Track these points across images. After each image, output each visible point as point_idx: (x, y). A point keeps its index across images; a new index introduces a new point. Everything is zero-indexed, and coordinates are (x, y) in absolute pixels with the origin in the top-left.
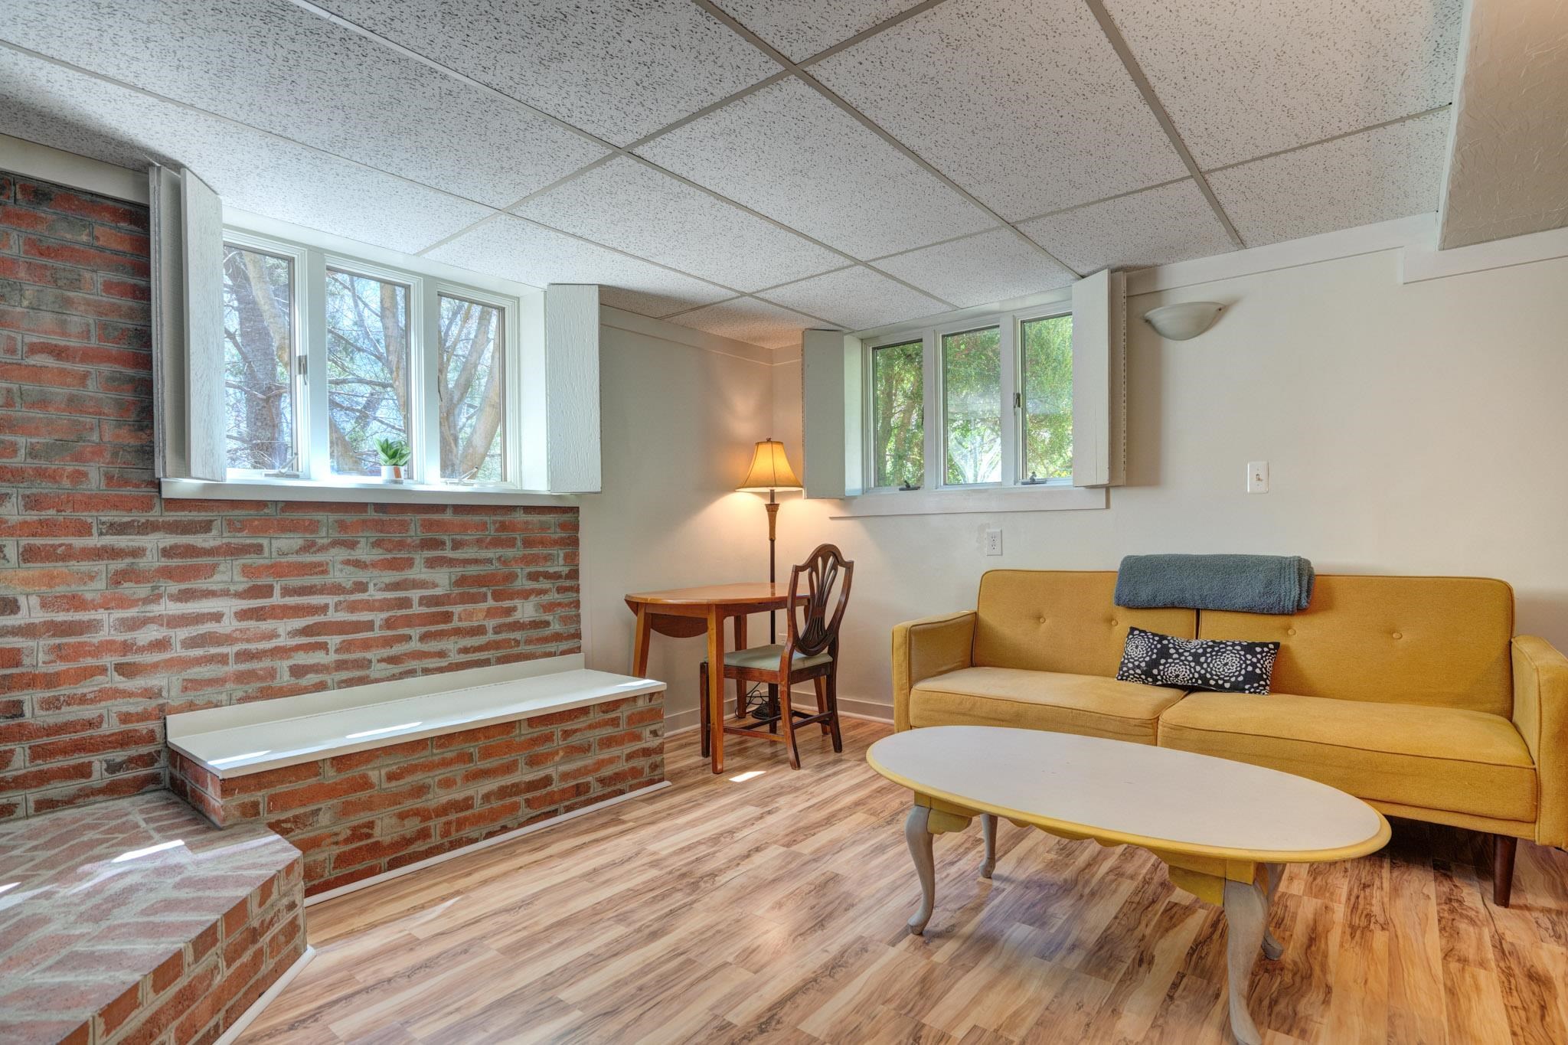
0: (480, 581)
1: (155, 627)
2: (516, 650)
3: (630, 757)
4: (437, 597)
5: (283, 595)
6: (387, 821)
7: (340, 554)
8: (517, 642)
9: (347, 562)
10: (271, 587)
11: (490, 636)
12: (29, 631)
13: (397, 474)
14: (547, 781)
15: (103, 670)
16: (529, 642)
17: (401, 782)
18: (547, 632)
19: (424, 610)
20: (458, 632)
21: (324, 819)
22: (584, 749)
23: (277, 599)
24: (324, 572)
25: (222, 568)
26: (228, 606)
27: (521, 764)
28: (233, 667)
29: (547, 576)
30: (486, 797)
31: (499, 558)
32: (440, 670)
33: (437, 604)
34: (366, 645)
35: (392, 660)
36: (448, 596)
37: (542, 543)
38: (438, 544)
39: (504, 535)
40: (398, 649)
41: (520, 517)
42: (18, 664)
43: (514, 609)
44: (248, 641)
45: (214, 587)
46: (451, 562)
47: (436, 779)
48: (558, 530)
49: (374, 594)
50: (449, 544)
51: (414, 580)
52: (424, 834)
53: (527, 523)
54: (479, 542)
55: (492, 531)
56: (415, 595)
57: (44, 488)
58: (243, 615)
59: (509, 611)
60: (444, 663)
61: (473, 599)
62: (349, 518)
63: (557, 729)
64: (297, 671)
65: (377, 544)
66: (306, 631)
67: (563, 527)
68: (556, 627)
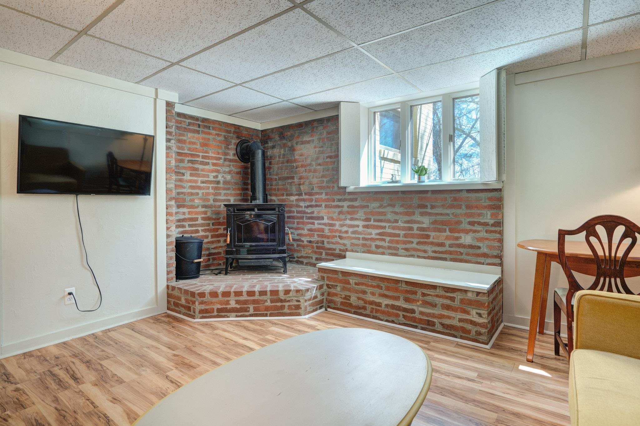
0: (443, 223)
1: (345, 227)
2: (460, 257)
3: (461, 320)
4: (424, 228)
5: (374, 222)
6: (354, 298)
7: (390, 209)
8: (461, 254)
9: (392, 212)
10: (371, 219)
11: (447, 248)
12: (325, 224)
13: (420, 179)
14: (413, 311)
16: (468, 254)
18: (478, 251)
19: (419, 232)
20: (432, 243)
21: (339, 289)
22: (434, 305)
23: (372, 223)
24: (385, 215)
25: (359, 212)
26: (361, 223)
27: (402, 299)
28: (361, 242)
29: (480, 224)
30: (387, 306)
31: (453, 214)
32: (424, 258)
33: (424, 231)
34: (397, 242)
35: (406, 250)
36: (429, 228)
37: (477, 207)
38: (425, 207)
39: (455, 203)
40: (408, 246)
41: (465, 195)
42: (324, 232)
43: (460, 238)
44: (365, 234)
45: (358, 217)
46: (430, 214)
48: (487, 201)
49: (400, 224)
50: (429, 206)
51: (415, 220)
52: (364, 308)
54: (443, 206)
55: (449, 201)
56: (415, 226)
57: (328, 190)
58: (364, 226)
59: (457, 238)
60: (426, 255)
61: (440, 230)
62: (393, 196)
63: (420, 291)
64: (377, 247)
65: (402, 206)
66: (379, 234)
67: (490, 199)
68: (485, 250)
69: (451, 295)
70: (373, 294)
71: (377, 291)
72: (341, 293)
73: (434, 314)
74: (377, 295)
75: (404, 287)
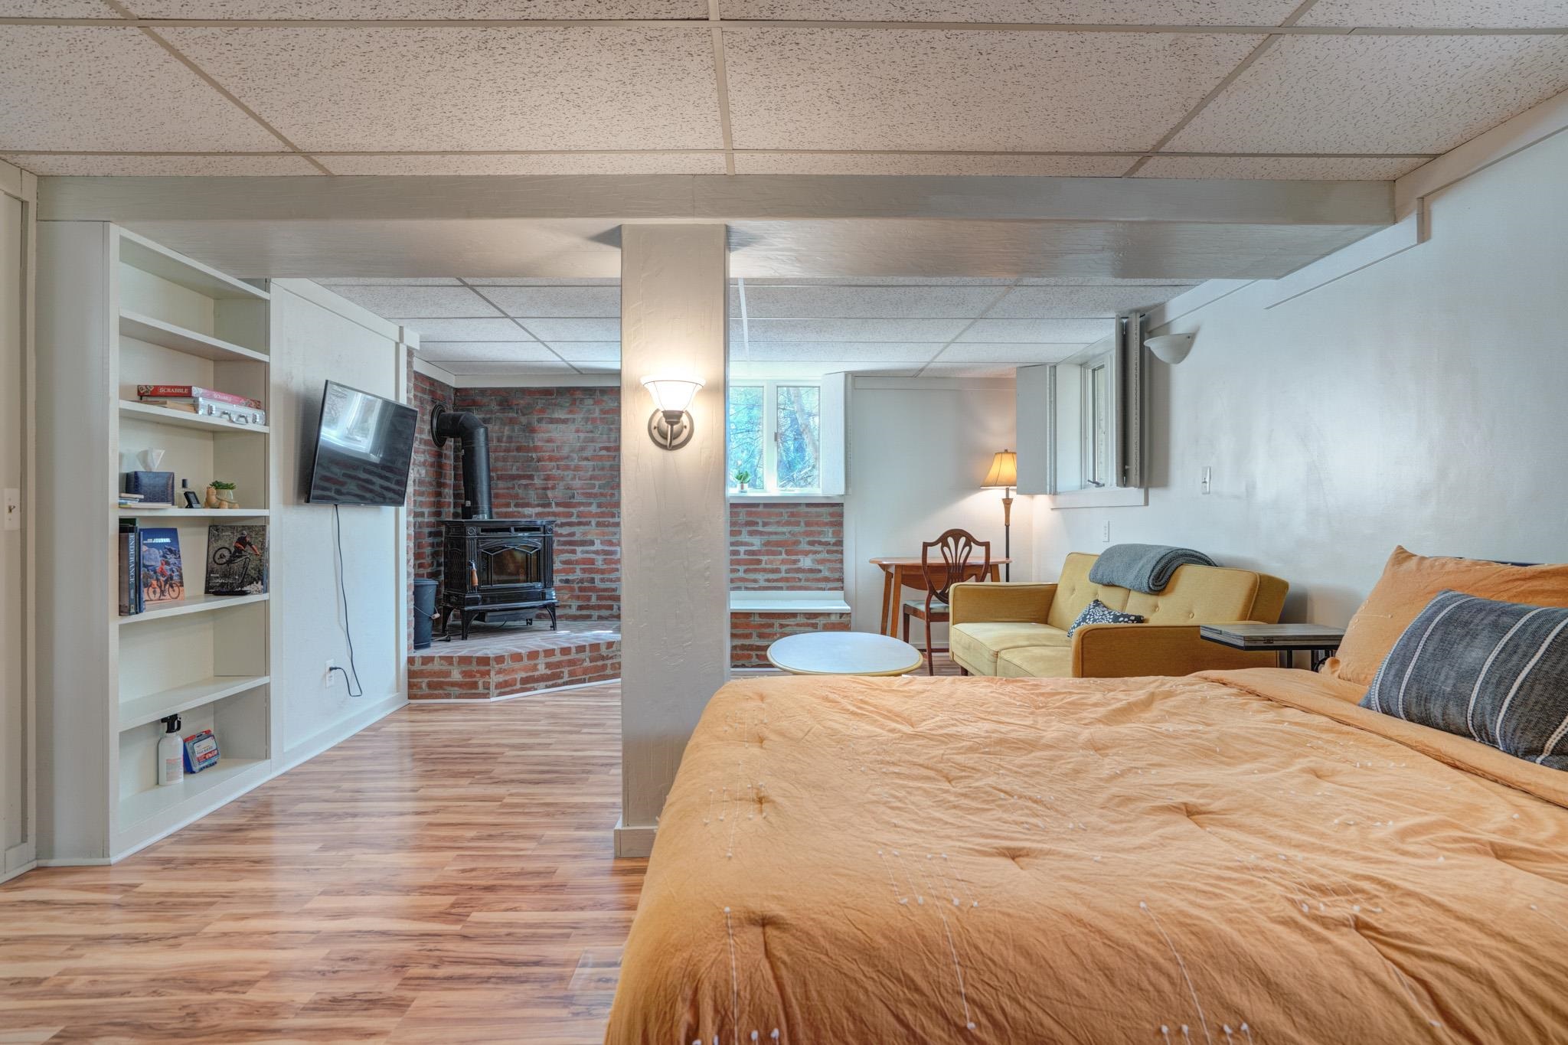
0: (778, 544)
2: (799, 584)
4: (754, 551)
8: (800, 580)
11: (783, 575)
12: (597, 552)
13: (742, 487)
16: (807, 580)
18: (819, 576)
19: (746, 557)
20: (764, 570)
27: (754, 636)
29: (820, 543)
31: (790, 532)
32: (754, 589)
33: (753, 555)
36: (760, 551)
37: (817, 524)
38: (755, 524)
39: (793, 519)
41: (804, 509)
43: (799, 561)
46: (761, 533)
48: (829, 517)
50: (760, 524)
51: (742, 542)
53: (807, 512)
54: (778, 523)
55: (785, 518)
56: (742, 549)
57: (603, 500)
59: (795, 562)
60: (756, 585)
61: (774, 553)
63: (777, 622)
67: (832, 515)
68: (826, 573)
69: (814, 621)
75: (758, 620)
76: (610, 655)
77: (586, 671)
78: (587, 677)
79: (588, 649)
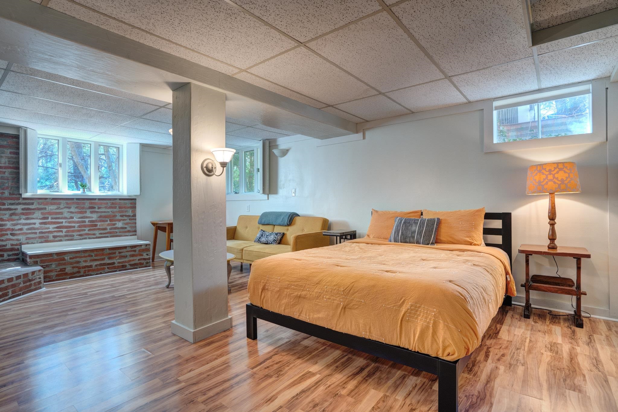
0: (105, 217)
1: (20, 225)
2: (116, 234)
3: (139, 260)
4: (93, 220)
5: (51, 219)
6: (69, 268)
7: (67, 210)
8: (117, 232)
9: (68, 212)
10: (48, 217)
11: (108, 230)
13: (84, 191)
14: (114, 263)
15: (7, 234)
16: (120, 232)
17: (73, 260)
18: (126, 230)
19: (90, 223)
20: (99, 229)
21: (53, 266)
22: (126, 257)
23: (50, 220)
24: (62, 214)
25: (36, 213)
26: (38, 221)
27: (106, 258)
28: (38, 235)
29: (126, 216)
30: (96, 265)
31: (112, 211)
32: (94, 238)
33: (93, 222)
34: (73, 231)
35: (80, 235)
36: (96, 220)
37: (125, 208)
38: (94, 208)
39: (113, 206)
40: (82, 233)
41: (118, 201)
43: (116, 224)
44: (42, 229)
45: (34, 217)
46: (97, 212)
47: (83, 260)
48: (130, 204)
49: (75, 219)
50: (97, 208)
51: (87, 216)
52: (79, 272)
53: (120, 202)
54: (106, 207)
55: (109, 205)
56: (87, 220)
58: (41, 223)
59: (114, 224)
60: (94, 236)
61: (103, 221)
62: (69, 202)
63: (117, 251)
64: (54, 237)
65: (77, 208)
66: (57, 228)
67: (131, 203)
68: (129, 229)
69: (134, 249)
70: (85, 261)
71: (89, 259)
72: (56, 269)
73: (125, 261)
74: (89, 261)
75: (108, 251)
76: (34, 278)
77: (21, 290)
78: (22, 292)
79: (22, 277)
